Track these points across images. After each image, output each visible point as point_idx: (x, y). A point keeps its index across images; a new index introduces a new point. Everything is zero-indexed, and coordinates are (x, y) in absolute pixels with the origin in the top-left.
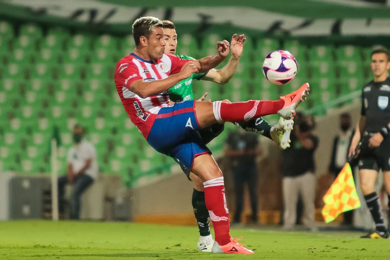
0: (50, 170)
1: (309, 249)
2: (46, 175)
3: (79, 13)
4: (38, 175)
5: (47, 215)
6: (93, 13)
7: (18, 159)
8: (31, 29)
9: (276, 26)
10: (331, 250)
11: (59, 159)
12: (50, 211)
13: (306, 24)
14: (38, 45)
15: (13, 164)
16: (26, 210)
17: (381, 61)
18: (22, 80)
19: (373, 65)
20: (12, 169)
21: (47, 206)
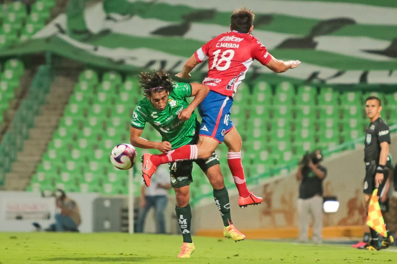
0: (127, 192)
1: (345, 259)
2: (123, 196)
3: (152, 63)
4: (117, 196)
5: (124, 229)
6: (163, 63)
7: (101, 183)
8: (112, 76)
9: (314, 75)
10: (363, 261)
11: (134, 183)
12: (127, 225)
13: (338, 74)
14: (117, 90)
15: (96, 187)
16: (107, 225)
17: (373, 106)
18: (104, 118)
19: (367, 109)
20: (96, 191)
21: (125, 222)
